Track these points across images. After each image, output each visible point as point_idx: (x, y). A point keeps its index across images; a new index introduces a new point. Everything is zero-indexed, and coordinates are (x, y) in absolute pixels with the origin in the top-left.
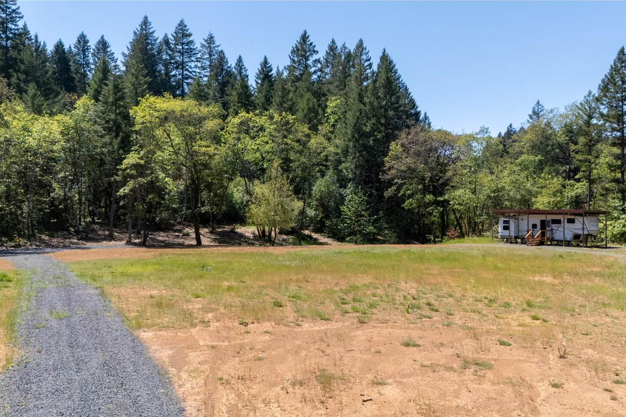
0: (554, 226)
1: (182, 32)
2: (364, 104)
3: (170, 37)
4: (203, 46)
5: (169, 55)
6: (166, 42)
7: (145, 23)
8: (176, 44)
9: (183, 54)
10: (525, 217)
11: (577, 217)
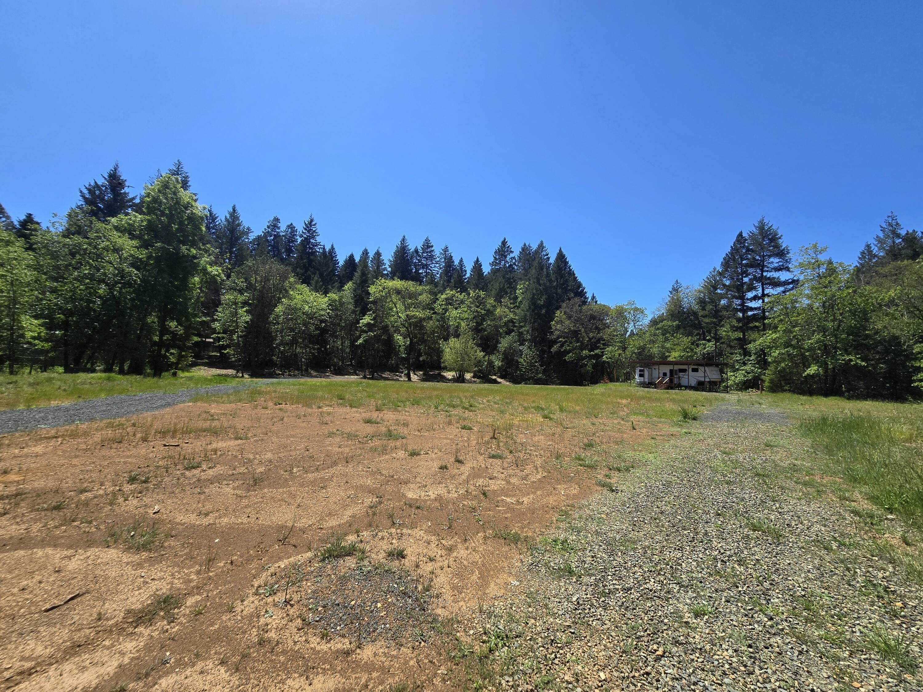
0: (681, 374)
1: (427, 246)
2: (540, 285)
3: (419, 248)
4: (441, 254)
5: (418, 260)
6: (416, 251)
7: (404, 240)
8: (423, 253)
9: (427, 259)
10: (657, 367)
11: (700, 367)
